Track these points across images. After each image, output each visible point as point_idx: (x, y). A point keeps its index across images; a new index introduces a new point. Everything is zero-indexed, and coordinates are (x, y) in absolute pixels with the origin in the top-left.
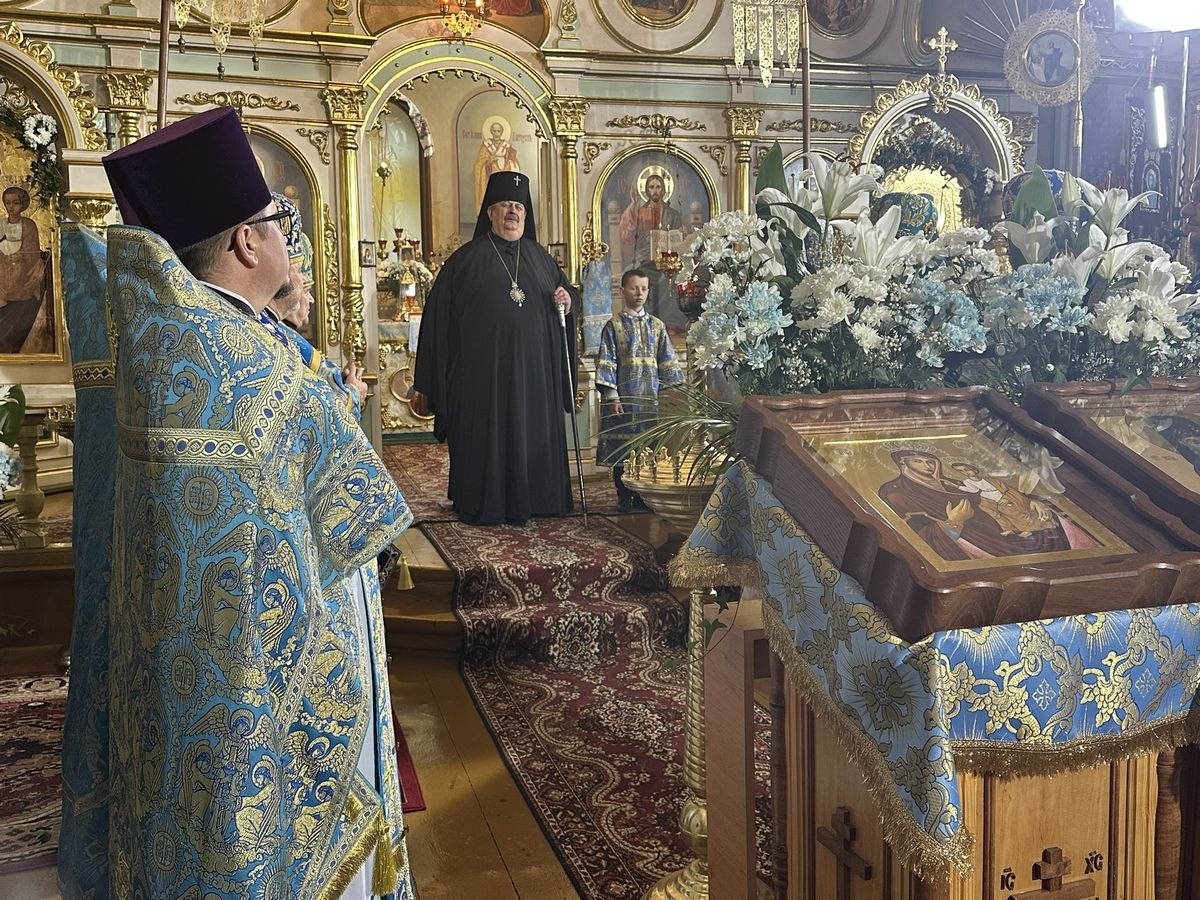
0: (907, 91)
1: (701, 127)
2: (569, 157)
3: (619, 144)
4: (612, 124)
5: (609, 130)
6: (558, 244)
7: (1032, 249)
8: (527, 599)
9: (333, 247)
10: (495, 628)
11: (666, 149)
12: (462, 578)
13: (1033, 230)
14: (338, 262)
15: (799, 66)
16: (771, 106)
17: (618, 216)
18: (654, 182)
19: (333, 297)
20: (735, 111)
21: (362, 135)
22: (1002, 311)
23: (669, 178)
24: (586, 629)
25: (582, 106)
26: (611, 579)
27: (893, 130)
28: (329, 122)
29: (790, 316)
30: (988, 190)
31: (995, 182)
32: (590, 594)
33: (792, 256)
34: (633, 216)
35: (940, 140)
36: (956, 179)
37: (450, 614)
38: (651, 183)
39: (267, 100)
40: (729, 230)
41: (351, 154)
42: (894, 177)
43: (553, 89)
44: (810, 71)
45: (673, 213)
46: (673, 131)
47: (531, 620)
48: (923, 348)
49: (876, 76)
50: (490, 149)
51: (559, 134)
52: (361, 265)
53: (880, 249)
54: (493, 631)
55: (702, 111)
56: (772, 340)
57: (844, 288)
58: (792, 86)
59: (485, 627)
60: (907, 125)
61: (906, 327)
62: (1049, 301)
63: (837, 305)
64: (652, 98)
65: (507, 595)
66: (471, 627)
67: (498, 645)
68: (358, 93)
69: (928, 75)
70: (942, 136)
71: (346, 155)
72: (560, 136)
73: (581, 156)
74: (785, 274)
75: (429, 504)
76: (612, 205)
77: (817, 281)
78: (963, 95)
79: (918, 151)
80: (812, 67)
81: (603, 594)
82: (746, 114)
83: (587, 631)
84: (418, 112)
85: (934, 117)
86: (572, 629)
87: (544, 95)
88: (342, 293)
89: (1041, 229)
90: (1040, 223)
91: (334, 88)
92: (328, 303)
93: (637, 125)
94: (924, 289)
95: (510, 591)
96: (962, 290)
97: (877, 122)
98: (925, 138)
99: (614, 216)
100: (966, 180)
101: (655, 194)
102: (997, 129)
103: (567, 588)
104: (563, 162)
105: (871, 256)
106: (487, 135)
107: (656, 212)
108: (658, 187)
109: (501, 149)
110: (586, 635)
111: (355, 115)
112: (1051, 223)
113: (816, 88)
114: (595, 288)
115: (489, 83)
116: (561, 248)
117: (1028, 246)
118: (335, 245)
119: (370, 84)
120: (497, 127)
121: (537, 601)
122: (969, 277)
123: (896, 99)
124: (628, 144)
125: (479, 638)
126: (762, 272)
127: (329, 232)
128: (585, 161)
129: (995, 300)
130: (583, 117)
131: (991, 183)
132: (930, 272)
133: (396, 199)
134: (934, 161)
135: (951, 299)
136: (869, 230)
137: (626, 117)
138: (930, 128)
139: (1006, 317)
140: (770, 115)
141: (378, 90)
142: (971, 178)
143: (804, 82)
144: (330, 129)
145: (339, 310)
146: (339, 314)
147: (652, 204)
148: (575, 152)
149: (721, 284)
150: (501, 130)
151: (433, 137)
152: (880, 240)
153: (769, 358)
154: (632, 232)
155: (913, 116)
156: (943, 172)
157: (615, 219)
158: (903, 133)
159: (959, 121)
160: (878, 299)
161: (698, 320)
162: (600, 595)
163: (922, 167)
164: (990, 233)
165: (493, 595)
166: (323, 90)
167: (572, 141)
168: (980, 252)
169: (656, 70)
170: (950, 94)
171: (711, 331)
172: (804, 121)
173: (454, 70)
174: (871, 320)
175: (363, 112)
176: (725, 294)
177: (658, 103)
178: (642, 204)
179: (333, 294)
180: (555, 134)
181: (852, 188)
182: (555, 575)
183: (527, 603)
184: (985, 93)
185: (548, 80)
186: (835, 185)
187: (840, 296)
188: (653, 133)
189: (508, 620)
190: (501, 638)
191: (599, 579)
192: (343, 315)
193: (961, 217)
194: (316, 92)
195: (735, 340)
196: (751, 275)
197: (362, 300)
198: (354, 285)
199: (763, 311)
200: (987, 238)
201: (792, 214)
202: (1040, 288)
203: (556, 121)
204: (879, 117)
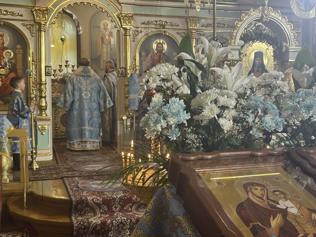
0: (253, 13)
1: (177, 25)
2: (127, 35)
3: (146, 31)
4: (144, 23)
5: (143, 26)
6: (123, 68)
7: (303, 81)
8: (101, 211)
9: (35, 68)
10: (86, 225)
11: (163, 33)
12: (74, 203)
13: (304, 73)
14: (37, 74)
15: (211, 3)
16: (204, 18)
17: (145, 58)
18: (160, 45)
19: (35, 87)
20: (190, 20)
21: (47, 26)
22: (290, 112)
23: (165, 44)
24: (124, 225)
25: (132, 17)
26: (136, 202)
27: (248, 27)
28: (34, 21)
29: (189, 114)
30: (284, 50)
31: (286, 47)
32: (127, 209)
33: (194, 83)
34: (152, 58)
35: (265, 31)
36: (271, 46)
37: (68, 219)
38: (158, 46)
39: (11, 12)
40: (160, 72)
41: (43, 33)
42: (248, 45)
43: (121, 10)
44: (216, 5)
45: (166, 56)
46: (166, 27)
47: (101, 222)
48: (253, 129)
49: (242, 8)
50: (103, 32)
51: (123, 27)
52: (46, 75)
53: (233, 81)
54: (85, 227)
55: (177, 19)
56: (180, 126)
57: (216, 101)
58: (209, 11)
59: (82, 225)
60: (253, 26)
61: (245, 119)
62: (312, 108)
63: (211, 110)
64: (158, 14)
65: (93, 210)
66: (76, 225)
67: (87, 233)
68: (45, 10)
69: (261, 7)
70: (266, 30)
71: (41, 33)
72: (124, 28)
73: (132, 35)
74: (189, 93)
75: (69, 168)
76: (143, 54)
77: (202, 98)
78: (274, 14)
79: (257, 35)
80: (217, 4)
81: (133, 209)
82: (194, 21)
83: (125, 226)
84: (76, 18)
85: (264, 23)
86: (118, 225)
87: (118, 12)
88: (38, 86)
89: (307, 72)
90: (307, 70)
91: (36, 8)
92: (32, 89)
93: (153, 24)
94: (253, 101)
95: (94, 208)
96: (272, 99)
97: (242, 24)
98: (260, 30)
99: (144, 57)
100: (276, 47)
101: (160, 50)
102: (287, 28)
103: (117, 207)
104: (125, 37)
105: (229, 85)
106: (102, 27)
107: (160, 56)
108: (161, 47)
109: (107, 32)
110: (124, 227)
111: (44, 19)
112: (312, 69)
113: (219, 12)
114: (134, 84)
115: (97, 7)
116: (124, 70)
117: (301, 79)
118: (36, 68)
119: (51, 7)
120: (106, 24)
121: (105, 213)
122: (275, 94)
123: (249, 16)
124: (150, 31)
125: (79, 230)
126: (178, 92)
127: (34, 62)
128: (133, 37)
129: (287, 106)
130: (132, 21)
131: (285, 48)
132: (257, 91)
133: (68, 50)
134: (263, 39)
135: (266, 107)
136: (229, 72)
137: (149, 21)
138: (262, 27)
139: (292, 115)
140: (203, 21)
141: (54, 9)
142: (277, 46)
143: (214, 9)
144: (35, 24)
145: (37, 92)
146: (37, 94)
147: (159, 53)
148: (129, 34)
149: (157, 98)
150: (107, 25)
151: (82, 28)
152: (233, 77)
153: (178, 135)
154: (151, 64)
155: (255, 22)
156: (267, 43)
157: (145, 59)
158: (251, 29)
159: (272, 25)
160: (231, 107)
161: (145, 115)
162: (132, 209)
163: (259, 41)
164: (284, 74)
165: (87, 210)
166: (32, 9)
167: (128, 29)
168: (279, 82)
169: (160, 4)
170: (269, 14)
171: (150, 122)
172: (214, 23)
173: (83, 2)
174: (228, 116)
175: (48, 17)
176: (158, 103)
177: (161, 16)
178: (155, 53)
179: (35, 86)
180: (122, 27)
181: (220, 53)
182: (113, 202)
183: (101, 213)
184: (283, 14)
185: (120, 7)
186: (212, 52)
187: (213, 105)
188: (159, 27)
189: (92, 222)
190: (88, 230)
191: (131, 203)
192: (38, 94)
193: (273, 60)
194: (30, 10)
195: (161, 126)
196: (173, 94)
197: (46, 88)
198: (43, 83)
199: (175, 113)
200: (283, 76)
201: (194, 65)
202: (308, 102)
203: (122, 22)
204: (242, 22)
